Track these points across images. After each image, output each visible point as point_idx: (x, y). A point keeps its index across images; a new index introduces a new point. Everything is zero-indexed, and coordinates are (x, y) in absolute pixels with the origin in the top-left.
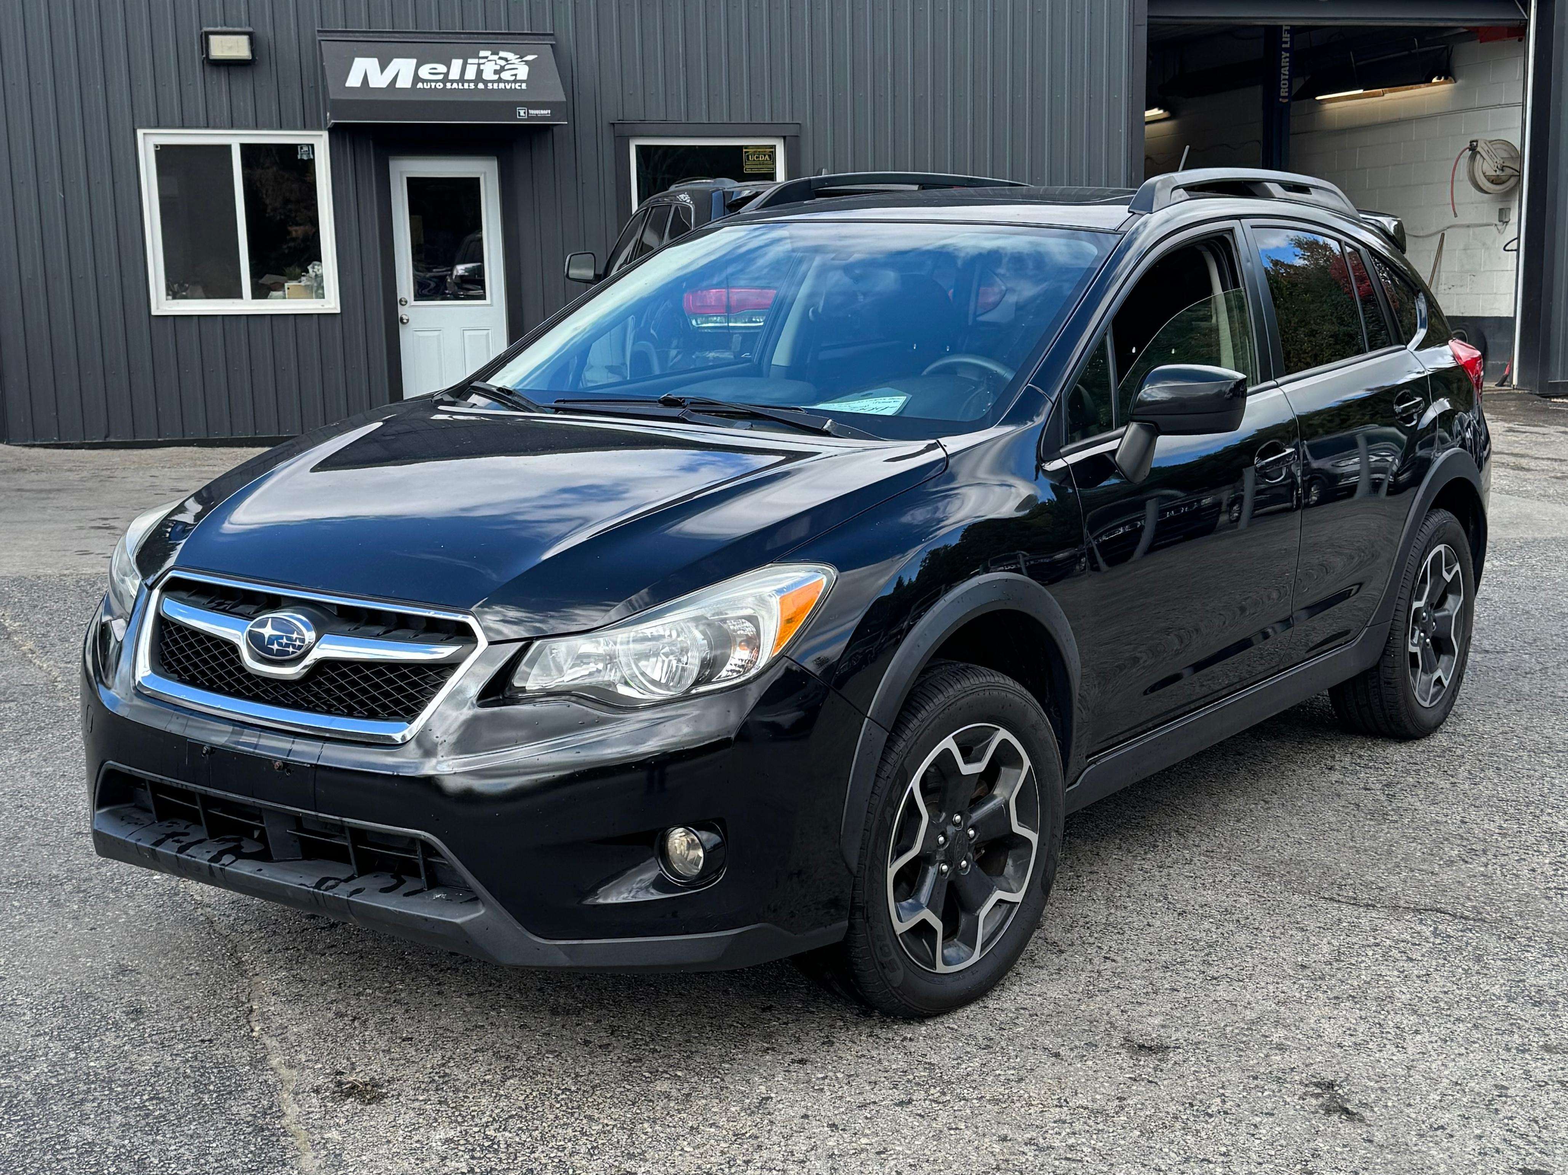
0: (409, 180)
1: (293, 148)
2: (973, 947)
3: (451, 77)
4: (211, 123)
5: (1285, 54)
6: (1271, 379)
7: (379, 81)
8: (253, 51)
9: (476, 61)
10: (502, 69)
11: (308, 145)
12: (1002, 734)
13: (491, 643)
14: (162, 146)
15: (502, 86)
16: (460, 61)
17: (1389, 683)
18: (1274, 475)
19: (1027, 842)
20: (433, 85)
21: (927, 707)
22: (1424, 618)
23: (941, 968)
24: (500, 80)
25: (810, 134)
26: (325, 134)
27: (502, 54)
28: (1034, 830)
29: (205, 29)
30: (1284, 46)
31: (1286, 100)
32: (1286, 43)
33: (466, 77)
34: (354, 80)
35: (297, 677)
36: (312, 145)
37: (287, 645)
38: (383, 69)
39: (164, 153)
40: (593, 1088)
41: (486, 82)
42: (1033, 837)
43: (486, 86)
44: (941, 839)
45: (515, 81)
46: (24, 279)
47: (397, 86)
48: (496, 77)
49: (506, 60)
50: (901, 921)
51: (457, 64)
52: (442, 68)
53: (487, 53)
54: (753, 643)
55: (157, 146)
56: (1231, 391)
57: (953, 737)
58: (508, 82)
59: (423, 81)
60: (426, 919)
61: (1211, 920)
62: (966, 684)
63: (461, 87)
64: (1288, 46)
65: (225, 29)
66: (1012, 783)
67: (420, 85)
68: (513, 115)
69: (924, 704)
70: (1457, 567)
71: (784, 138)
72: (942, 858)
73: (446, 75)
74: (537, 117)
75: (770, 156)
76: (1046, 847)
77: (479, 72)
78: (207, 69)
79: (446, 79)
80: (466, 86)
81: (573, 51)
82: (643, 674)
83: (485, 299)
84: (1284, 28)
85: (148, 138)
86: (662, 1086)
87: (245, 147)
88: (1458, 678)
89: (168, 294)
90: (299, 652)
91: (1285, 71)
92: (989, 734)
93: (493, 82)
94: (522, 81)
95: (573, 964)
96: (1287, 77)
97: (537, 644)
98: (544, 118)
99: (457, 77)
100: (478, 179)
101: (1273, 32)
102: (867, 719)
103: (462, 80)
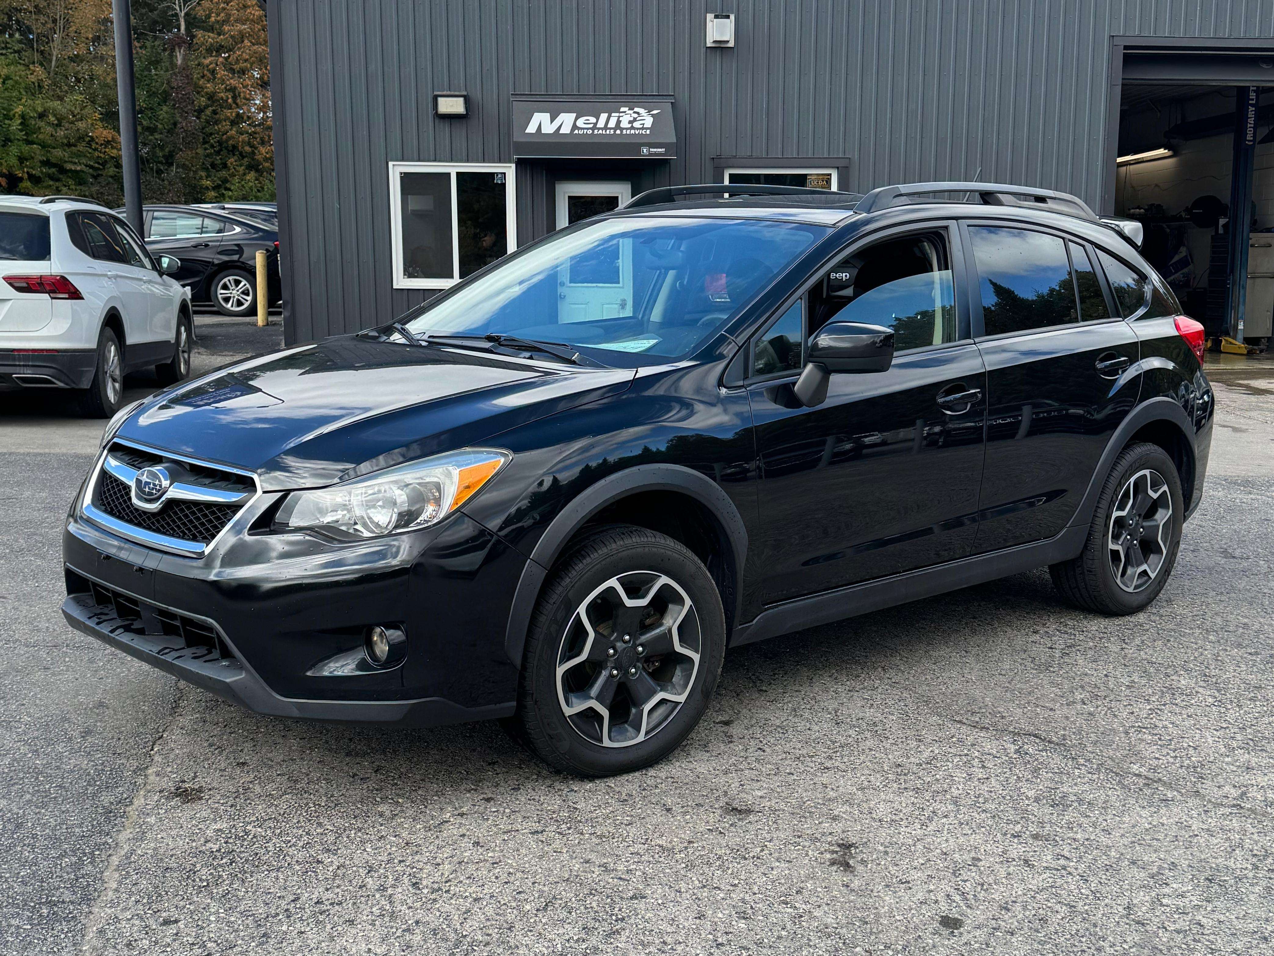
0: (570, 198)
1: (492, 175)
2: (639, 731)
3: (598, 126)
4: (438, 158)
5: (1251, 108)
6: (970, 338)
7: (549, 129)
8: (467, 108)
9: (617, 114)
10: (635, 120)
11: (502, 173)
12: (664, 580)
13: (265, 492)
14: (404, 173)
15: (633, 132)
16: (606, 115)
17: (1090, 571)
18: (957, 408)
19: (690, 660)
20: (585, 131)
21: (592, 556)
22: (1131, 525)
23: (607, 743)
24: (632, 128)
25: (857, 167)
26: (513, 166)
27: (636, 109)
28: (697, 652)
29: (436, 93)
30: (1250, 102)
31: (1251, 143)
32: (1253, 100)
33: (609, 126)
34: (531, 129)
35: (156, 511)
36: (505, 174)
37: (153, 489)
38: (552, 121)
39: (406, 178)
40: (336, 805)
41: (622, 129)
42: (696, 657)
43: (622, 132)
44: (611, 651)
45: (643, 128)
46: (312, 262)
47: (561, 132)
48: (630, 126)
49: (638, 113)
50: (568, 706)
51: (604, 117)
52: (593, 120)
53: (626, 109)
54: (438, 501)
55: (401, 173)
56: (881, 341)
57: (617, 579)
58: (638, 129)
59: (579, 128)
60: (210, 678)
61: (857, 729)
62: (628, 541)
63: (604, 132)
64: (1254, 102)
65: (449, 93)
66: (675, 616)
67: (576, 132)
68: (639, 152)
69: (590, 553)
70: (1165, 488)
71: (838, 168)
72: (612, 665)
73: (596, 124)
74: (656, 154)
75: (827, 182)
76: (707, 664)
77: (619, 122)
78: (437, 121)
79: (595, 127)
80: (608, 132)
81: (688, 108)
82: (370, 518)
83: (619, 283)
84: (1251, 88)
85: (396, 167)
86: (382, 808)
87: (458, 174)
88: (1166, 572)
89: (405, 275)
90: (159, 494)
91: (1251, 121)
92: (652, 580)
93: (627, 129)
94: (647, 129)
95: (301, 716)
96: (1252, 126)
97: (292, 494)
98: (660, 154)
99: (602, 126)
100: (617, 197)
101: (1243, 91)
102: (529, 560)
103: (606, 127)
